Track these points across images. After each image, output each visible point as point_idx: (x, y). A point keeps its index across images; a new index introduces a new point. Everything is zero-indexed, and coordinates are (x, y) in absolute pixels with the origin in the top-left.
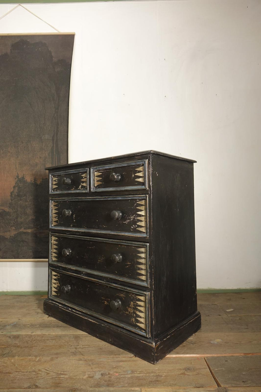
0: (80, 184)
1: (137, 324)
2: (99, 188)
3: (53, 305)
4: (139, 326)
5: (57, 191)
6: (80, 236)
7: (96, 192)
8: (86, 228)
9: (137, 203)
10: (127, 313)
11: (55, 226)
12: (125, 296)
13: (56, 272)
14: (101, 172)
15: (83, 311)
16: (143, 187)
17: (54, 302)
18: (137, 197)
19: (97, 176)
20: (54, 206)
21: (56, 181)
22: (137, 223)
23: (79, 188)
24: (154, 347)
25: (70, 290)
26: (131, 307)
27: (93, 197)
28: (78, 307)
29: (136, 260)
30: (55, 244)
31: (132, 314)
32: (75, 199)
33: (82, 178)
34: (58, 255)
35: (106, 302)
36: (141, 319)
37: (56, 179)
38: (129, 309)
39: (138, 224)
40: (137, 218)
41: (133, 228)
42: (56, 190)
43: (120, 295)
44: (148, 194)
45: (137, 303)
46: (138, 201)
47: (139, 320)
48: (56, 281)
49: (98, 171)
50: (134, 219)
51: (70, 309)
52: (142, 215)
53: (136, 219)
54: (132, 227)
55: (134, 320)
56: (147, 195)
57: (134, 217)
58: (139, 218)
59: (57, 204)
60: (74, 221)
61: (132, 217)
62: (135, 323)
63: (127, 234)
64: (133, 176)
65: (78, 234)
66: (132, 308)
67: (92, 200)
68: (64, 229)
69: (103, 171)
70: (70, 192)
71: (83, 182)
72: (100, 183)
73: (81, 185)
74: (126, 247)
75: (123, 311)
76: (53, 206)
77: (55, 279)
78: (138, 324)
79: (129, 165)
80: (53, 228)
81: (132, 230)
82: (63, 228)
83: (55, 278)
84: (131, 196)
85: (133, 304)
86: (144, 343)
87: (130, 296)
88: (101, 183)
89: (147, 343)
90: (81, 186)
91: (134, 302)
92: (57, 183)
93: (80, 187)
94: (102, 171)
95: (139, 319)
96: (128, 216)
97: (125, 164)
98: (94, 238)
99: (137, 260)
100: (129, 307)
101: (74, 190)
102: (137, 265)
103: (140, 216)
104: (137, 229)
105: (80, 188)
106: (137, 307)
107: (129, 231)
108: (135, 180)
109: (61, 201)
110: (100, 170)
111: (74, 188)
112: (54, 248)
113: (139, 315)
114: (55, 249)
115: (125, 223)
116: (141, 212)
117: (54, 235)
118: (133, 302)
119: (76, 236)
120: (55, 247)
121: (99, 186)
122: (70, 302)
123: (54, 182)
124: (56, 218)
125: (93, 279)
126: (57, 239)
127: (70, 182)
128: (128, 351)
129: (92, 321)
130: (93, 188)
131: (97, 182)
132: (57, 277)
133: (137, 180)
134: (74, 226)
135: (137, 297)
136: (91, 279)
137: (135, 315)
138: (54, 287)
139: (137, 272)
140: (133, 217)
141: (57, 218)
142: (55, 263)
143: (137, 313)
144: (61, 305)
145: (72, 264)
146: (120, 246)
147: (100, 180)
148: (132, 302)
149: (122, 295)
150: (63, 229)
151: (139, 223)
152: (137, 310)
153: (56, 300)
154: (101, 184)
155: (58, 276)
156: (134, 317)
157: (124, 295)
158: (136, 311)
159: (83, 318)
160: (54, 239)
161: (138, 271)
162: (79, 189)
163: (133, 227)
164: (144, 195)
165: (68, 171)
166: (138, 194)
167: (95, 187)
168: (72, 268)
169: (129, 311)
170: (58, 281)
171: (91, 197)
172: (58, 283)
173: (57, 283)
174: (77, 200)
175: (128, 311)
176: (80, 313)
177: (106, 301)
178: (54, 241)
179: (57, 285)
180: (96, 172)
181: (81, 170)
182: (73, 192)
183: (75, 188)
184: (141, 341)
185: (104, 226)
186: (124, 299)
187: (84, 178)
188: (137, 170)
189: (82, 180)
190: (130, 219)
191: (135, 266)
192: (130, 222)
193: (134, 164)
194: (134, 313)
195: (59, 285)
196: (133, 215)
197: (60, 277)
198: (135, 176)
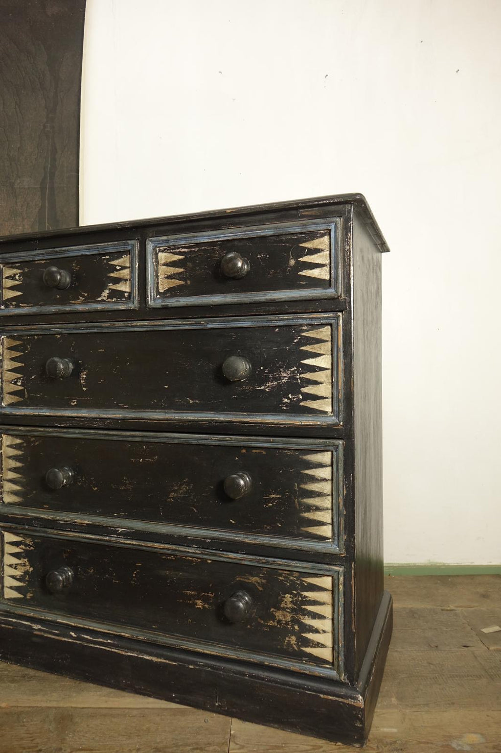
0: (104, 287)
1: (304, 649)
2: (172, 296)
3: (12, 627)
4: (310, 653)
5: (17, 306)
6: (106, 432)
7: (165, 308)
8: (127, 408)
9: (304, 334)
10: (271, 623)
11: (11, 405)
12: (264, 581)
13: (17, 534)
14: (180, 254)
15: (123, 634)
16: (330, 292)
17: (14, 620)
18: (304, 319)
19: (166, 264)
20: (8, 349)
21: (17, 277)
22: (303, 388)
23: (100, 296)
24: (362, 707)
25: (71, 580)
26: (284, 609)
27: (152, 323)
28: (100, 623)
29: (298, 487)
30: (14, 456)
31: (288, 624)
32: (86, 328)
33: (113, 269)
34: (22, 486)
35: (199, 602)
36: (317, 635)
37: (15, 271)
38: (279, 615)
39: (305, 390)
40: (302, 376)
41: (289, 401)
42: (14, 303)
43: (249, 579)
44: (342, 311)
45: (307, 597)
46: (306, 331)
47: (310, 640)
48: (20, 559)
49: (172, 249)
50: (292, 378)
51: (73, 634)
52: (318, 367)
53: (300, 378)
54: (286, 400)
55: (295, 639)
56: (340, 314)
57: (292, 372)
58: (308, 376)
59: (18, 343)
60: (85, 389)
61: (285, 375)
62: (298, 646)
63: (270, 419)
64: (292, 262)
65: (101, 424)
66: (289, 610)
67: (151, 329)
68: (47, 414)
69: (186, 250)
70: (68, 308)
71: (117, 281)
72: (176, 282)
73: (110, 289)
74: (264, 453)
75: (259, 620)
76: (6, 351)
77: (14, 555)
78: (308, 650)
79: (283, 231)
80: (8, 411)
81: (284, 408)
82: (44, 411)
83: (16, 550)
84: (286, 317)
85: (291, 600)
86: (331, 700)
87: (282, 578)
88: (182, 282)
89: (341, 700)
90: (107, 291)
91: (295, 595)
92: (17, 283)
93: (106, 293)
94: (183, 250)
95: (310, 636)
96: (270, 372)
97: (265, 231)
98: (159, 434)
99: (303, 486)
100: (279, 608)
101: (82, 303)
102: (303, 498)
103: (313, 369)
104: (301, 404)
105: (105, 298)
106: (303, 607)
107: (276, 410)
108: (300, 273)
109: (37, 333)
110: (176, 247)
111: (83, 296)
112: (10, 467)
113: (309, 625)
114: (15, 470)
115: (264, 391)
116: (314, 359)
117: (11, 432)
118: (291, 593)
119: (92, 431)
120: (13, 464)
121: (172, 292)
122: (72, 612)
123: (9, 281)
124: (15, 383)
125: (157, 545)
126: (19, 441)
127: (68, 280)
128: (276, 726)
129: (155, 659)
130: (154, 298)
131: (166, 281)
132: (23, 547)
133: (304, 274)
134: (80, 405)
135: (304, 579)
136: (150, 544)
137: (296, 627)
138: (13, 577)
139: (301, 517)
141: (19, 384)
142: (17, 511)
143: (303, 621)
144: (39, 627)
145: (76, 510)
146: (244, 451)
147: (179, 274)
148: (288, 596)
149: (254, 579)
150: (46, 412)
151: (310, 387)
152: (304, 615)
153: (19, 611)
154: (179, 287)
155: (26, 545)
156: (293, 633)
157: (260, 577)
158: (302, 617)
159: (123, 653)
160: (8, 443)
161: (306, 515)
162: (100, 299)
163: (289, 399)
164: (331, 315)
165: (63, 249)
166: (311, 311)
167: (158, 293)
168: (78, 521)
169: (277, 618)
170: (26, 560)
171: (146, 323)
172: (27, 564)
173: (24, 565)
174: (95, 331)
175: (273, 618)
176: (109, 641)
177: (198, 599)
178: (10, 449)
179: (23, 569)
180: (163, 251)
181: (110, 246)
182: (80, 308)
183: (86, 298)
184: (322, 696)
185: (191, 401)
186: (261, 589)
187: (120, 270)
188: (305, 248)
189: (112, 275)
190: (280, 378)
191: (296, 501)
192: (279, 385)
193: (298, 230)
194: (295, 621)
195: (32, 569)
196: (288, 368)
197: (32, 548)
198: (298, 262)
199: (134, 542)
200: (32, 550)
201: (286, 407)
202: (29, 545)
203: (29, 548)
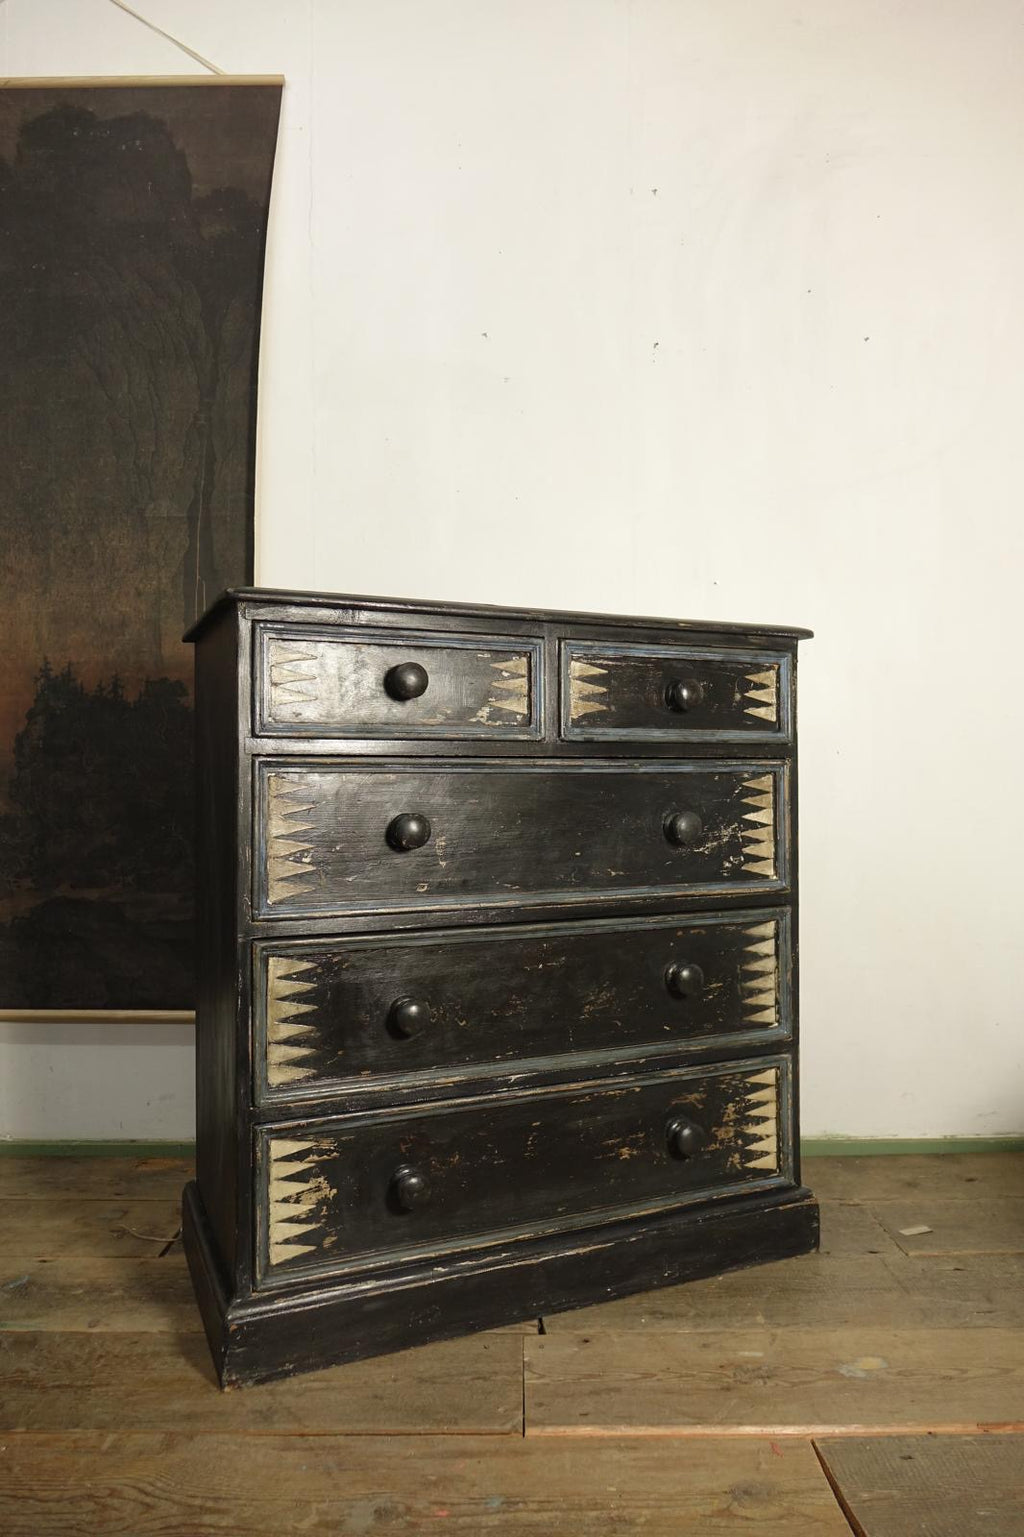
2: (591, 725)
4: (754, 1168)
6: (491, 929)
9: (744, 784)
10: (713, 1147)
11: (289, 901)
12: (704, 1096)
13: (303, 1138)
14: (602, 666)
15: (520, 1237)
18: (744, 765)
19: (582, 679)
22: (744, 849)
23: (475, 716)
26: (726, 1124)
29: (741, 969)
31: (731, 1142)
33: (500, 676)
34: (313, 1047)
35: (625, 1150)
36: (761, 1143)
38: (722, 1134)
39: (746, 850)
40: (743, 834)
41: (730, 865)
43: (686, 1099)
45: (749, 1101)
46: (748, 780)
47: (754, 1151)
48: (308, 1182)
49: (590, 659)
50: (733, 837)
51: (440, 1269)
52: (760, 823)
53: (742, 837)
54: (727, 865)
55: (738, 1157)
56: (787, 762)
57: (734, 830)
58: (750, 833)
60: (442, 863)
61: (726, 833)
62: (742, 1164)
64: (738, 697)
65: (480, 918)
66: (731, 1124)
69: (612, 663)
71: (506, 695)
72: (596, 706)
73: (491, 706)
74: (703, 932)
77: (294, 1178)
78: (753, 1164)
79: (731, 658)
81: (725, 874)
83: (302, 1166)
85: (733, 1109)
87: (724, 1086)
88: (602, 707)
89: (798, 1204)
90: (487, 709)
91: (737, 1103)
93: (485, 712)
94: (607, 662)
95: (754, 1147)
96: (709, 830)
97: (714, 655)
98: (576, 924)
99: (745, 967)
100: (720, 1125)
101: (443, 724)
102: (746, 982)
103: (755, 825)
104: (743, 868)
105: (482, 720)
106: (747, 1113)
107: (717, 878)
108: (746, 711)
110: (598, 658)
111: (444, 714)
112: (283, 1016)
113: (753, 1134)
114: (297, 1019)
115: (703, 853)
116: (755, 814)
118: (733, 1102)
120: (296, 1009)
121: (590, 719)
124: (297, 861)
125: (573, 1086)
126: (308, 965)
131: (582, 703)
132: (315, 1157)
133: (751, 713)
135: (747, 1080)
136: (564, 1087)
137: (740, 1142)
138: (292, 1220)
139: (743, 1004)
140: (730, 830)
141: (306, 860)
143: (747, 1131)
146: (680, 933)
147: (601, 695)
148: (731, 1105)
149: (693, 1097)
151: (752, 846)
152: (747, 1124)
155: (321, 1153)
156: (736, 1150)
157: (700, 1092)
158: (745, 1127)
160: (285, 972)
161: (749, 1001)
162: (473, 720)
163: (730, 862)
164: (779, 762)
167: (571, 720)
169: (719, 1138)
171: (558, 761)
172: (324, 1185)
173: (318, 1189)
175: (715, 1140)
177: (623, 1147)
178: (286, 983)
179: (316, 1197)
180: (577, 661)
182: (448, 732)
183: (449, 717)
184: (780, 1208)
185: (613, 873)
186: (700, 1107)
187: (510, 678)
188: (751, 681)
189: (495, 684)
190: (720, 838)
191: (739, 987)
192: (720, 846)
193: (748, 660)
194: (740, 1135)
195: (335, 1191)
196: (729, 825)
197: (335, 1154)
198: (744, 697)
199: (538, 1091)
200: (335, 1158)
201: (728, 873)
202: (330, 1150)
203: (329, 1155)
